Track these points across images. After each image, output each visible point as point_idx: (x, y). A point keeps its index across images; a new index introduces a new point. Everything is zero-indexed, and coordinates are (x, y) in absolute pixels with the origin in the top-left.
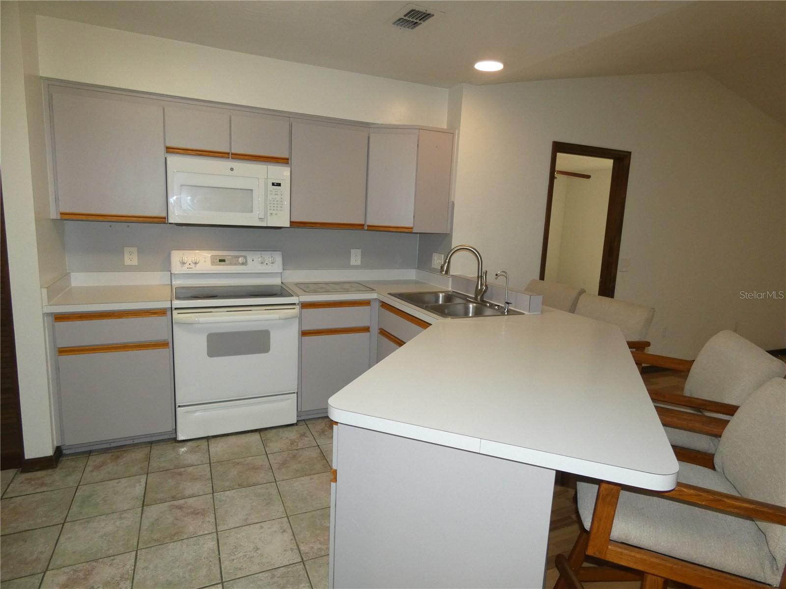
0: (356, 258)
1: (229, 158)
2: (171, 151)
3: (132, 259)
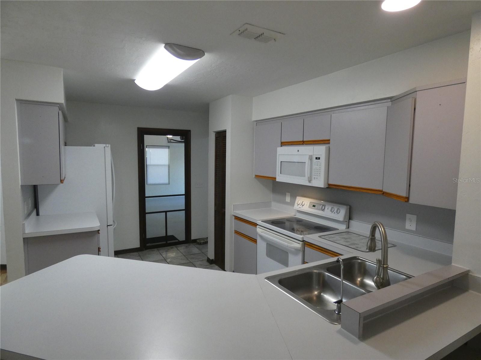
0: (411, 223)
1: (303, 144)
2: (283, 144)
3: (288, 199)
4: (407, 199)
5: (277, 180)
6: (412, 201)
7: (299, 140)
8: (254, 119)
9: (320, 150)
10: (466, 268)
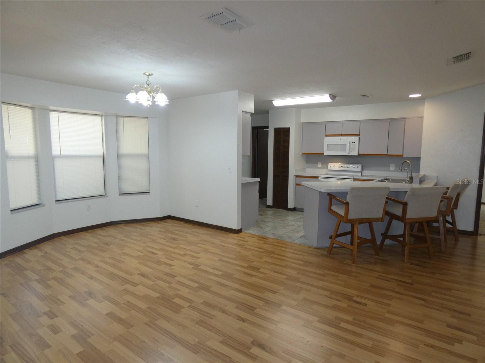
0: (392, 168)
1: (342, 136)
2: (326, 136)
3: (320, 165)
4: (402, 155)
5: (324, 154)
6: (404, 156)
7: (340, 134)
8: (302, 122)
9: (356, 139)
10: (424, 174)
